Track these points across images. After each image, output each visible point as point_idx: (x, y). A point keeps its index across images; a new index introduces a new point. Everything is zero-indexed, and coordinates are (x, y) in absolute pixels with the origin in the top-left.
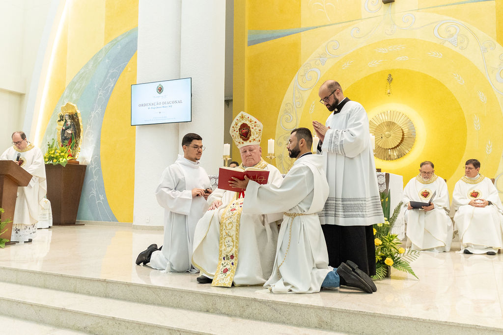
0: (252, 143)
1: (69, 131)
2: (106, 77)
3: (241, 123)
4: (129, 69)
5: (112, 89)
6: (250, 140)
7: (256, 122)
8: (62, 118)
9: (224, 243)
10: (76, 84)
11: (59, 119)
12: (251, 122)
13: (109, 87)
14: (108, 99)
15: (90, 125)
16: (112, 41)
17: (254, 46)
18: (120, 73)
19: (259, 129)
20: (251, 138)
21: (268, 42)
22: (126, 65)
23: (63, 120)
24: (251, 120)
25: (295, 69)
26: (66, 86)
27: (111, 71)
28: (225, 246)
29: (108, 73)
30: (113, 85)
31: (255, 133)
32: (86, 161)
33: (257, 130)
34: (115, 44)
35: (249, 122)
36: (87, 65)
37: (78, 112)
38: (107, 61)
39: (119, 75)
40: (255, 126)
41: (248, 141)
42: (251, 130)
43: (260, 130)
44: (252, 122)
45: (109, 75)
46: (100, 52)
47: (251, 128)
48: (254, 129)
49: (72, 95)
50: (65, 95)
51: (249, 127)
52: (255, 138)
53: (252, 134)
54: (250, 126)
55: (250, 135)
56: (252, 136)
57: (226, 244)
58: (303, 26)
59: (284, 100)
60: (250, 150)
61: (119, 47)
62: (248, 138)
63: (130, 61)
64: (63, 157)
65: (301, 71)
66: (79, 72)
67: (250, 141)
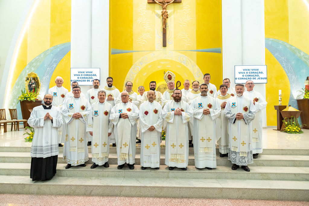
1: (34, 85)
2: (51, 62)
4: (64, 60)
5: (55, 68)
8: (28, 79)
10: (33, 63)
11: (27, 79)
13: (53, 67)
14: (53, 71)
15: (43, 82)
16: (54, 46)
17: (114, 55)
21: (120, 54)
22: (62, 58)
23: (28, 80)
25: (131, 65)
26: (27, 64)
29: (52, 60)
30: (55, 66)
32: (40, 99)
34: (56, 48)
36: (40, 55)
37: (38, 76)
38: (52, 55)
39: (59, 62)
45: (53, 61)
46: (47, 50)
49: (31, 68)
50: (27, 68)
58: (134, 50)
59: (126, 77)
61: (59, 50)
63: (65, 56)
64: (32, 97)
65: (133, 67)
66: (35, 58)
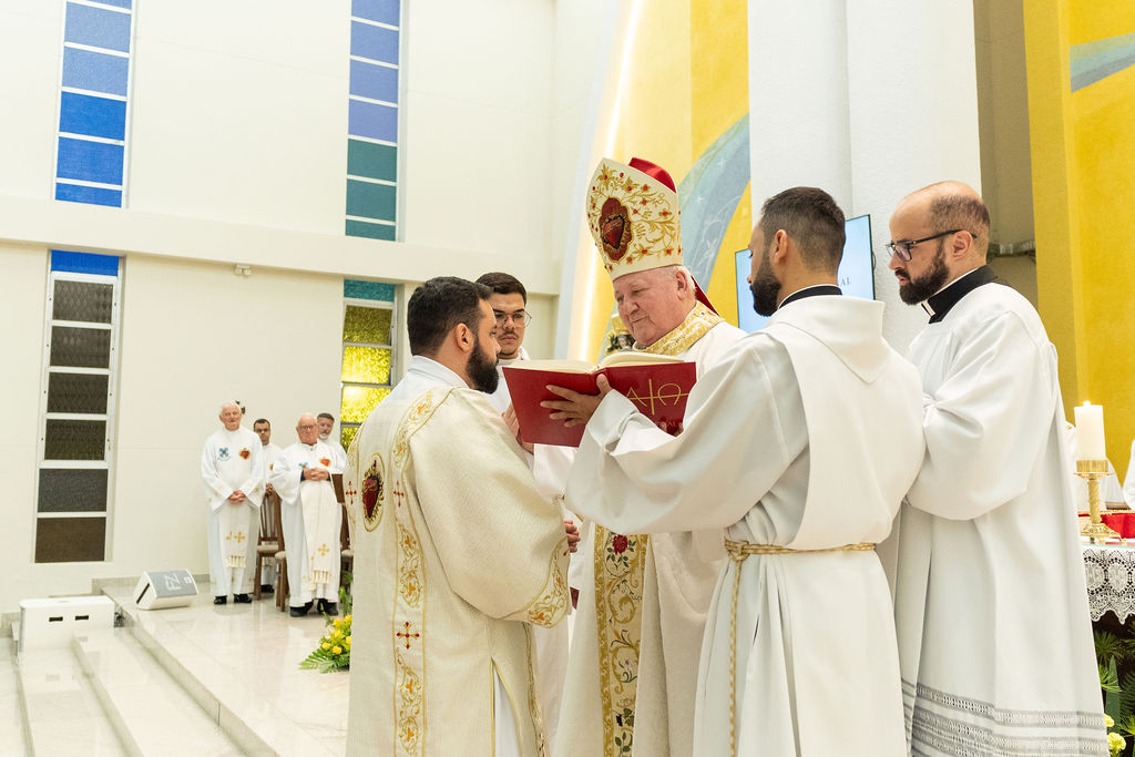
0: (637, 266)
2: (699, 237)
3: (605, 199)
4: (744, 211)
5: (713, 265)
6: (627, 255)
7: (646, 188)
9: (615, 667)
12: (630, 189)
13: (707, 260)
16: (708, 151)
18: (726, 225)
19: (661, 208)
20: (631, 250)
22: (737, 202)
24: (629, 181)
27: (708, 223)
28: (618, 677)
29: (702, 226)
30: (712, 255)
31: (647, 226)
33: (655, 216)
34: (714, 155)
35: (624, 192)
38: (700, 199)
39: (726, 228)
40: (644, 202)
41: (624, 260)
42: (633, 217)
43: (665, 214)
44: (633, 191)
45: (704, 232)
46: (685, 180)
47: (631, 212)
48: (642, 212)
51: (625, 209)
52: (646, 245)
53: (634, 233)
54: (629, 205)
55: (630, 238)
56: (635, 240)
57: (620, 671)
60: (635, 293)
61: (721, 163)
62: (625, 249)
67: (630, 260)
